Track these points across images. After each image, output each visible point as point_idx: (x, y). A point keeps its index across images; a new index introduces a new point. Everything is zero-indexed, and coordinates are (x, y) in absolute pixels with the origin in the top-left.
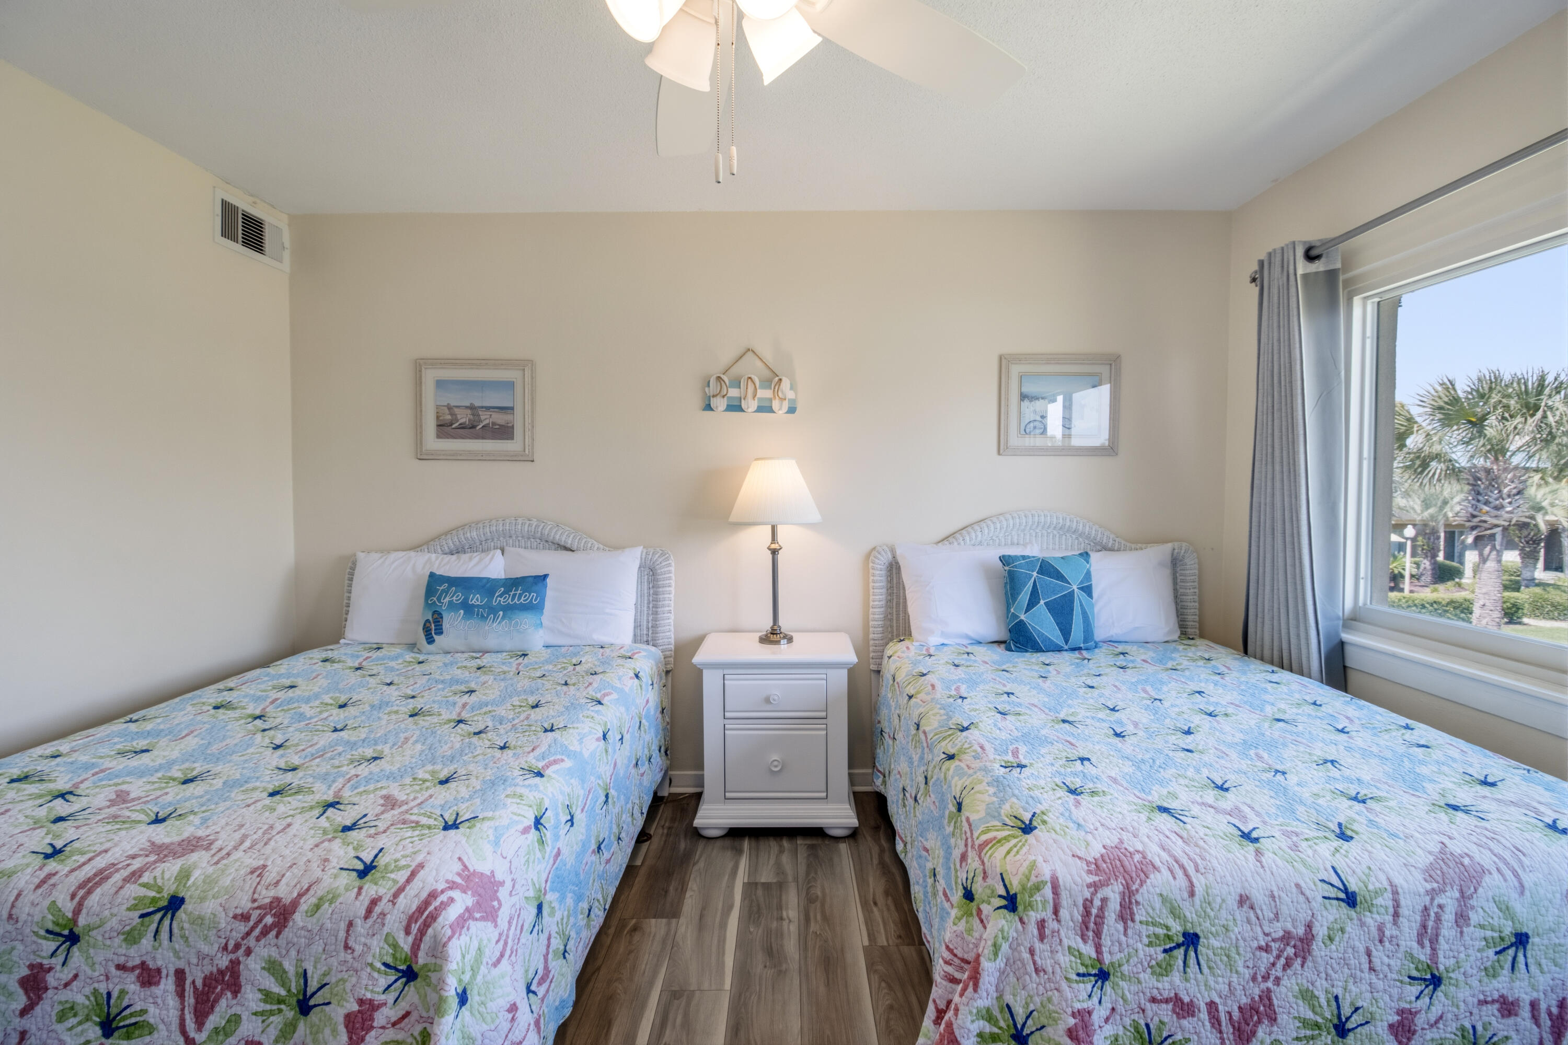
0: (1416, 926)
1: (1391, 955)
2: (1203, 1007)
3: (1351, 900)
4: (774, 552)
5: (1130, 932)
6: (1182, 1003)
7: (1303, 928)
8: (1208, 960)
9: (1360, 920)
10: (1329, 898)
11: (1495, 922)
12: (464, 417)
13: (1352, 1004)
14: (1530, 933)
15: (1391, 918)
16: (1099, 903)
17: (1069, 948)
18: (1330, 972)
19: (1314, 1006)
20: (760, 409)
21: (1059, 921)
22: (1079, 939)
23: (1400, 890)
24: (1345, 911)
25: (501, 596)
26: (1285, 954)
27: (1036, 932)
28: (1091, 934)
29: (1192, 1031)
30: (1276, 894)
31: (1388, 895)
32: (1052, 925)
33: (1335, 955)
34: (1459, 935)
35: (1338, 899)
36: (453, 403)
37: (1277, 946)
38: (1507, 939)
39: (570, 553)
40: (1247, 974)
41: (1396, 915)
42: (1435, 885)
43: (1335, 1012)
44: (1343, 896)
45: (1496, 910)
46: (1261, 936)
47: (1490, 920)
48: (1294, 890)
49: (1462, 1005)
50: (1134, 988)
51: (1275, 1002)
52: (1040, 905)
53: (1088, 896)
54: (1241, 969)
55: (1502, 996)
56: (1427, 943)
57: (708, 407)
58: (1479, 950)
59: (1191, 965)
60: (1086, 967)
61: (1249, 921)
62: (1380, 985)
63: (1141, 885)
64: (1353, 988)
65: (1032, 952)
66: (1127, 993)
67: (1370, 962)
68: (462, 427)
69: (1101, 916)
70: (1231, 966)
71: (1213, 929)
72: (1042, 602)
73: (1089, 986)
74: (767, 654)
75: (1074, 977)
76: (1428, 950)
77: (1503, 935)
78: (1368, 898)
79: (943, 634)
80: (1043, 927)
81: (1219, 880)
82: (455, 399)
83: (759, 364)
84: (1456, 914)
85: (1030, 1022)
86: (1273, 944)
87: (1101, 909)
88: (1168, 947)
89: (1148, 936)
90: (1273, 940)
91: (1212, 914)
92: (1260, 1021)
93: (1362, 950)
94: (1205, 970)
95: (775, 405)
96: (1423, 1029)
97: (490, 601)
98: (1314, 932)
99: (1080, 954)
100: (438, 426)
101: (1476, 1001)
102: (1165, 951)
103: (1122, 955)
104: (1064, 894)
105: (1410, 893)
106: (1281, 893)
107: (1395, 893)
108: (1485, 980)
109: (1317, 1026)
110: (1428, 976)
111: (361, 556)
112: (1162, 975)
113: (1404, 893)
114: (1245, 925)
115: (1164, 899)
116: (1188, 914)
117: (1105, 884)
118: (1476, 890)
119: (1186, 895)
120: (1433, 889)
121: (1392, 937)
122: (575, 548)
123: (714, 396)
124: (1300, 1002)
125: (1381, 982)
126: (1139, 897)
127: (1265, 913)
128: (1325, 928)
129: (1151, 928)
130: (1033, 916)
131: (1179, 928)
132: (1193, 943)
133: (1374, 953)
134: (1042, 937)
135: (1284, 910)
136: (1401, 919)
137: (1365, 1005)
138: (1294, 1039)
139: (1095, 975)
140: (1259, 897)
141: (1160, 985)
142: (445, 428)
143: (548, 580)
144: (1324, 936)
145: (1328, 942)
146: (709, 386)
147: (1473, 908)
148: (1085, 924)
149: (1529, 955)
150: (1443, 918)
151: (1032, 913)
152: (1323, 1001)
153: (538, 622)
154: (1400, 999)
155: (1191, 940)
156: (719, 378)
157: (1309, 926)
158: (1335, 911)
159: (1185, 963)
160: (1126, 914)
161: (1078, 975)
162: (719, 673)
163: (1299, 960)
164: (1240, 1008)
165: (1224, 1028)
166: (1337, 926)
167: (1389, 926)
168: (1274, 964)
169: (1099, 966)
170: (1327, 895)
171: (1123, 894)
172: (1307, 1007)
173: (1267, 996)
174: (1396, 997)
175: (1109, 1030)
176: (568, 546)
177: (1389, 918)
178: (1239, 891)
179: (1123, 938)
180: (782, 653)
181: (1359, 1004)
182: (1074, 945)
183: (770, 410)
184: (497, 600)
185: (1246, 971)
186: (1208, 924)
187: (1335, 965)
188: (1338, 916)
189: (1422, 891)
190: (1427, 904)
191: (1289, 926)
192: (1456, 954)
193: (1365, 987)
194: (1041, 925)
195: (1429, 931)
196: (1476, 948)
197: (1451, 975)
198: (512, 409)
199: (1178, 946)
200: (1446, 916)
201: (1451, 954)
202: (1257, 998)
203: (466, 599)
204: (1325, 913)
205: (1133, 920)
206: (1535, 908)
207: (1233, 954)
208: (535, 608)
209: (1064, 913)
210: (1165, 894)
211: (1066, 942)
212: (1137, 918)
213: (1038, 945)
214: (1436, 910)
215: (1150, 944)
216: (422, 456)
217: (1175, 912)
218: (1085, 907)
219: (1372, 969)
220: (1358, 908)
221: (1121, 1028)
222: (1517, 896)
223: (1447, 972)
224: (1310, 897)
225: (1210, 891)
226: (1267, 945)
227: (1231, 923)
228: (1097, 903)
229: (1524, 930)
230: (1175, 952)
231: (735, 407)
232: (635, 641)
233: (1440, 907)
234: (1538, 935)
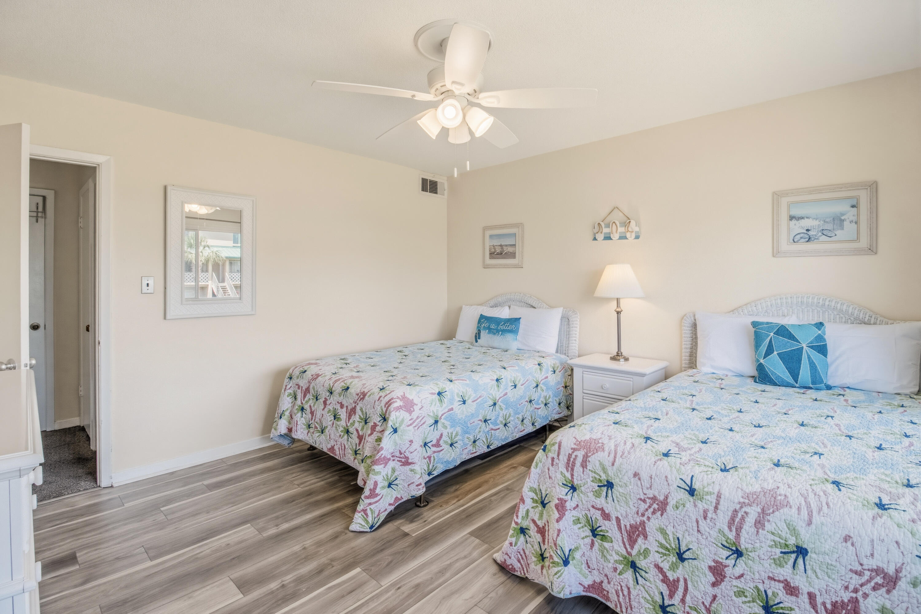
0: (728, 518)
1: (711, 527)
2: (614, 518)
3: (692, 492)
4: (618, 313)
5: (585, 473)
6: (605, 513)
7: (663, 497)
8: (617, 497)
9: (694, 503)
10: (680, 487)
11: (783, 535)
12: (498, 250)
13: (687, 545)
14: (809, 550)
15: (713, 509)
16: (574, 457)
17: (561, 472)
18: (676, 524)
19: (666, 538)
20: (621, 238)
21: (559, 460)
22: (565, 469)
23: (722, 496)
24: (687, 497)
25: (501, 325)
26: (653, 507)
27: (551, 462)
28: (570, 469)
29: (609, 527)
30: (653, 477)
31: (715, 496)
32: (556, 461)
33: (679, 516)
34: (756, 532)
35: (685, 489)
36: (495, 244)
37: (649, 501)
38: (791, 546)
39: (533, 309)
40: (635, 510)
41: (716, 508)
42: (747, 501)
43: (678, 546)
44: (688, 488)
45: (785, 527)
46: (642, 494)
47: (780, 532)
48: (664, 478)
49: (756, 574)
50: (586, 499)
51: (647, 529)
52: (553, 452)
53: (571, 453)
54: (632, 507)
55: (786, 580)
56: (734, 529)
57: (595, 239)
58: (769, 546)
59: (609, 497)
60: (567, 482)
61: (637, 486)
62: (703, 542)
63: (592, 455)
64: (688, 537)
65: (549, 469)
66: (583, 500)
67: (698, 527)
68: (498, 254)
69: (574, 463)
70: (627, 503)
71: (620, 483)
72: (775, 353)
73: (567, 490)
74: (614, 365)
75: (561, 484)
76: (734, 533)
77: (787, 543)
78: (701, 494)
79: (713, 367)
80: (553, 461)
81: (628, 463)
82: (496, 242)
83: (621, 214)
84: (756, 521)
85: (546, 498)
86: (647, 500)
87: (575, 459)
88: (600, 484)
89: (592, 477)
90: (648, 498)
91: (620, 476)
92: (638, 536)
93: (695, 520)
94: (616, 501)
95: (628, 235)
96: (730, 577)
97: (498, 327)
98: (668, 501)
99: (565, 476)
100: (490, 254)
101: (767, 576)
102: (598, 486)
103: (582, 482)
104: (562, 450)
105: (728, 499)
106: (656, 478)
107: (719, 496)
108: (773, 565)
109: (667, 549)
110: (734, 548)
111: (464, 306)
112: (597, 497)
113: (725, 498)
114: (635, 486)
115: (601, 464)
116: (610, 473)
117: (578, 450)
118: (773, 512)
119: (611, 464)
120: (744, 503)
121: (712, 518)
122: (536, 306)
123: (597, 233)
124: (659, 534)
125: (704, 540)
126: (590, 459)
127: (645, 484)
128: (675, 501)
129: (594, 474)
130: (551, 455)
131: (605, 478)
132: (611, 487)
133: (700, 523)
134: (552, 465)
135: (655, 486)
136: (719, 511)
137: (693, 549)
138: (656, 551)
139: (570, 487)
140: (644, 475)
141: (596, 501)
142: (493, 255)
143: (521, 320)
144: (673, 505)
145: (675, 509)
146: (594, 228)
147: (769, 521)
148: (568, 464)
149: (807, 563)
150: (746, 520)
151: (550, 454)
152: (672, 539)
153: (515, 338)
154: (715, 554)
155: (610, 485)
156: (599, 224)
157: (667, 497)
158: (682, 494)
159: (607, 494)
160: (584, 465)
161: (563, 484)
162: (581, 370)
163: (660, 512)
164: (630, 525)
165: (623, 532)
166: (681, 502)
167: (711, 512)
168: (647, 510)
169: (572, 483)
170: (679, 485)
171: (584, 456)
172: (662, 537)
173: (643, 523)
174: (713, 552)
175: (575, 513)
176: (534, 305)
177: (712, 508)
178: (635, 470)
179: (582, 475)
180: (621, 365)
181: (691, 547)
182: (563, 471)
183: (625, 238)
184: (501, 327)
185: (634, 508)
186: (618, 480)
187: (678, 521)
188: (683, 497)
189: (736, 501)
190: (737, 509)
191: (656, 494)
192: (753, 543)
193: (694, 539)
194: (553, 459)
195: (736, 523)
196: (768, 544)
197: (750, 554)
198: (515, 245)
199: (604, 486)
200: (749, 520)
201: (750, 542)
202: (638, 523)
203: (489, 326)
204: (676, 494)
205: (586, 468)
206: (817, 537)
207: (628, 497)
208: (515, 332)
209: (561, 457)
210: (601, 461)
211: (560, 469)
212: (588, 468)
213: (551, 467)
214: (743, 514)
215: (592, 481)
216: (486, 267)
217: (604, 470)
218: (569, 457)
219: (698, 531)
220: (694, 497)
221: (581, 515)
222: (804, 525)
223: (747, 550)
224: (670, 484)
225: (621, 466)
226: (644, 499)
227: (628, 483)
228: (573, 456)
229: (805, 546)
230: (602, 488)
231: (608, 238)
232: (557, 352)
233: (746, 513)
234: (815, 553)
